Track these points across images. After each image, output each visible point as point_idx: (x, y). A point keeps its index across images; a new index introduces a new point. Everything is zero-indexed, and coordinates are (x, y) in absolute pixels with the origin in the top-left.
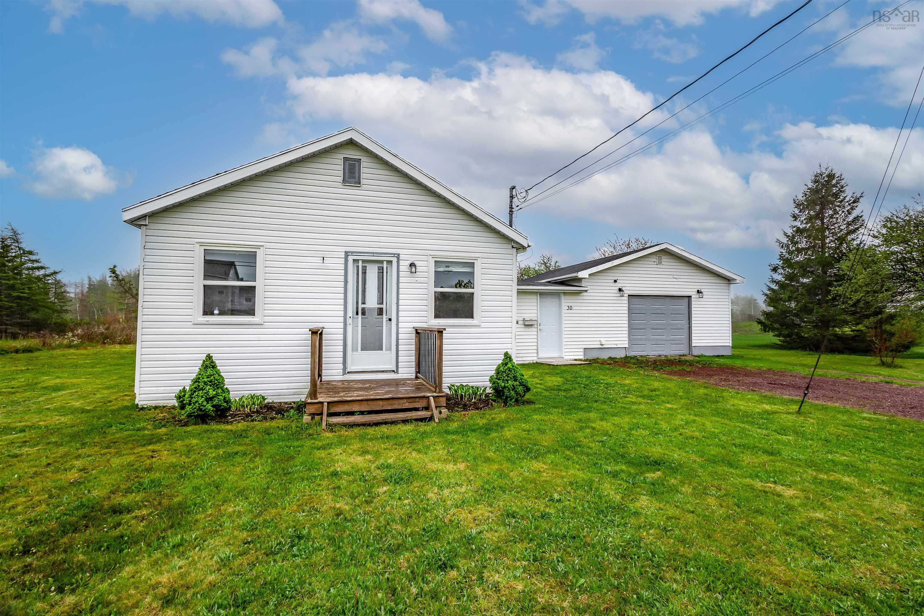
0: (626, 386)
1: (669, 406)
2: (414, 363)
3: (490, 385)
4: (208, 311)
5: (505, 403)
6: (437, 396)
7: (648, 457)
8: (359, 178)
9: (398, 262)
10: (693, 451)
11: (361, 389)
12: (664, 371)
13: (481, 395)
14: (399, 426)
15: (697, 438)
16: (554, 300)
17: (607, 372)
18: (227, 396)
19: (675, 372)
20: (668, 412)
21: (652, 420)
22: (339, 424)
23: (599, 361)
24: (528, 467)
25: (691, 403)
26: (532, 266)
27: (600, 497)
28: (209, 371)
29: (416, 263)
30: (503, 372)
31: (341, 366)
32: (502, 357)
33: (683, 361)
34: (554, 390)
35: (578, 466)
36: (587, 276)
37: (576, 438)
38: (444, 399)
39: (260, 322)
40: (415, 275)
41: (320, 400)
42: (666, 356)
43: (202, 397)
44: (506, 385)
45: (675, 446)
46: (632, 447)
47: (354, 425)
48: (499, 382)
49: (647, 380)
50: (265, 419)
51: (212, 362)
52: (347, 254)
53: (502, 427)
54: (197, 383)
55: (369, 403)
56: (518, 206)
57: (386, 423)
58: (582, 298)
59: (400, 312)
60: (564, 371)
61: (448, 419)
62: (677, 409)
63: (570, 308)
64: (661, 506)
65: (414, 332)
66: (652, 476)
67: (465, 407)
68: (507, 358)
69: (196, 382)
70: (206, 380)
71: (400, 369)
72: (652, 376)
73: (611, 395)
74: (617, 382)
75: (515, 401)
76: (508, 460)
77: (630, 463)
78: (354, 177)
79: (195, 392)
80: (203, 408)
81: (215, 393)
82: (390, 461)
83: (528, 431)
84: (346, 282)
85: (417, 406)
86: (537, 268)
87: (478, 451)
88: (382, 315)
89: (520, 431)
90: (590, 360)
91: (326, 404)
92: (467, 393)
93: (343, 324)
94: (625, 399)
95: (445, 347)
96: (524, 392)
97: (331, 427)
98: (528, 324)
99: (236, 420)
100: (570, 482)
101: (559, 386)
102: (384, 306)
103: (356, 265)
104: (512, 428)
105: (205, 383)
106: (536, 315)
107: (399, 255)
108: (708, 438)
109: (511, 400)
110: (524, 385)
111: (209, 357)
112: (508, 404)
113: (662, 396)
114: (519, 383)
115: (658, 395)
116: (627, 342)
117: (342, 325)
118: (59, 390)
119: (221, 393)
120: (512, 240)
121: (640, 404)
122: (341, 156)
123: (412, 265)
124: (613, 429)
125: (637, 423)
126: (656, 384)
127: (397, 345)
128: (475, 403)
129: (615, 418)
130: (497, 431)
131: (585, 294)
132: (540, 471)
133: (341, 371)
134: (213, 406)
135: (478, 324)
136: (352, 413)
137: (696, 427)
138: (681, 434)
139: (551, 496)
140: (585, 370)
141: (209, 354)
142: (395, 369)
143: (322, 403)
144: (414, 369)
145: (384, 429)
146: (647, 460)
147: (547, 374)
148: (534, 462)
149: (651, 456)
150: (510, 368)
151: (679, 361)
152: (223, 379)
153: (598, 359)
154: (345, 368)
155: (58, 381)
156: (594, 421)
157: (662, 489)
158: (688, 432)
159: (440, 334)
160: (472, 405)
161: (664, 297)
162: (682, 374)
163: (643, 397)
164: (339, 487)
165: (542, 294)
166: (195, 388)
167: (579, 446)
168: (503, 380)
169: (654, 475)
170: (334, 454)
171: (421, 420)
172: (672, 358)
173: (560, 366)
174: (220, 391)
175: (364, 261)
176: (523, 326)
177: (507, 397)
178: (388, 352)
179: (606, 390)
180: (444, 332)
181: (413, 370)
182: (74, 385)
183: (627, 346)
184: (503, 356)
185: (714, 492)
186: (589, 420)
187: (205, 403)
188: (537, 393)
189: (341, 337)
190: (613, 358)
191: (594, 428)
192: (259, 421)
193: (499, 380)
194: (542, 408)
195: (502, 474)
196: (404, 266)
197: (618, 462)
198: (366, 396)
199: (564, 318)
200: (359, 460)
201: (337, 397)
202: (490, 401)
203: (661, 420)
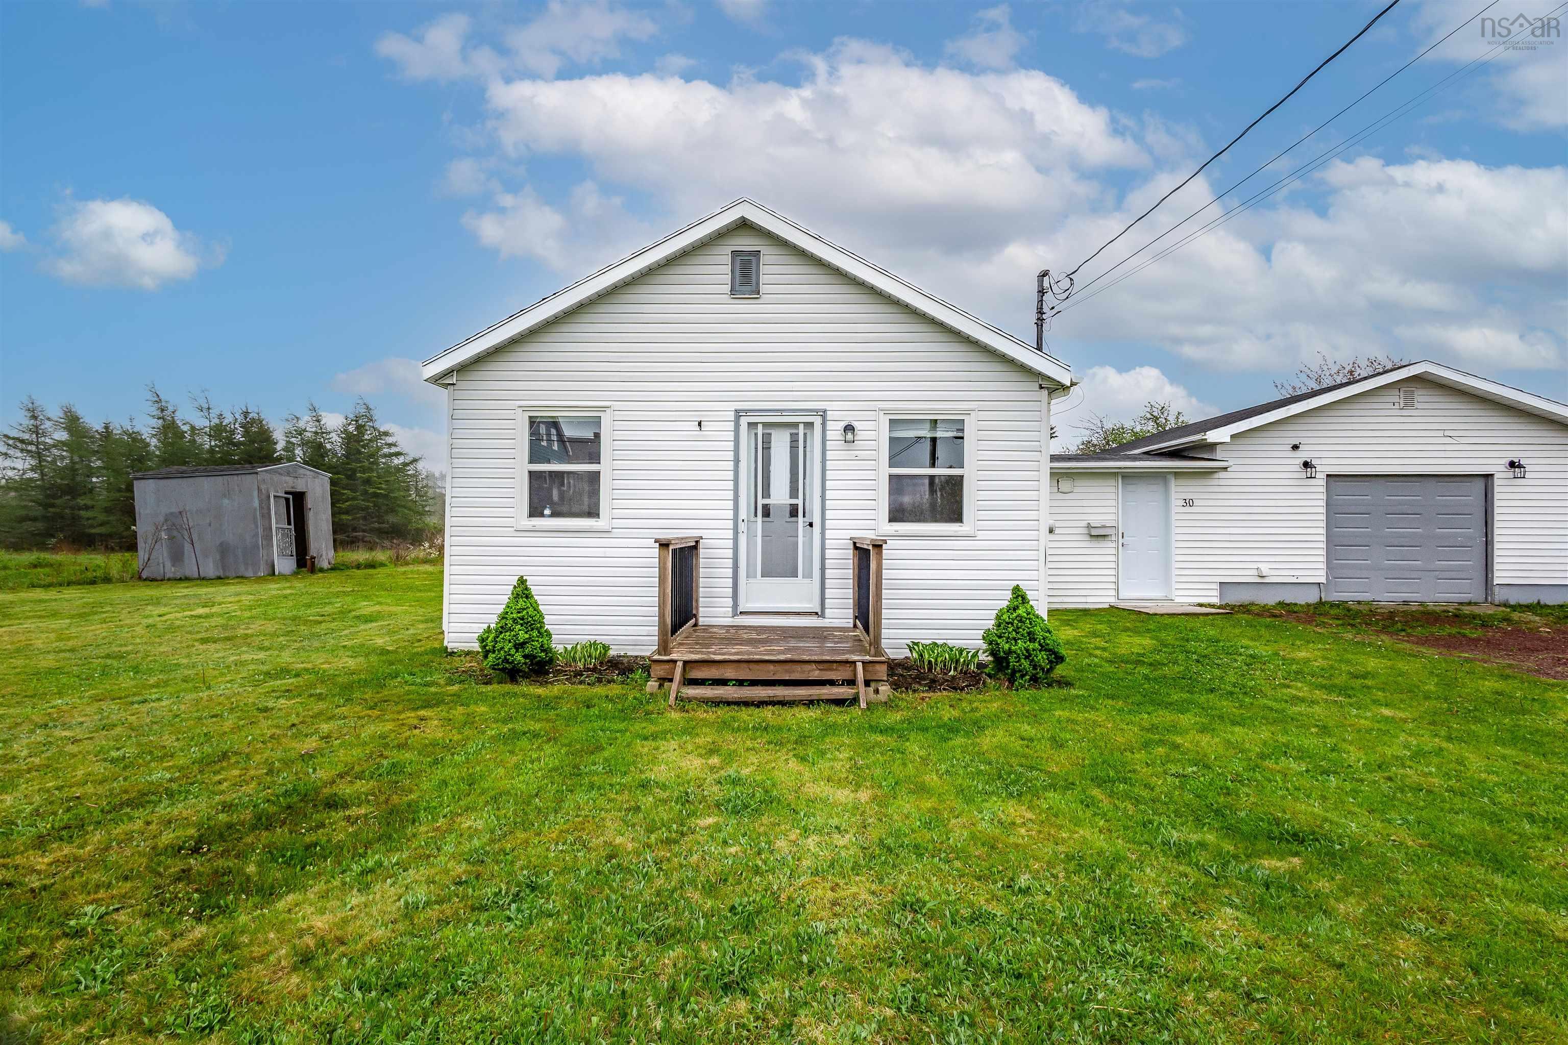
0: (1297, 664)
1: (1386, 712)
2: (851, 601)
3: (985, 646)
4: (535, 511)
5: (1012, 681)
6: (871, 662)
7: (1278, 822)
8: (758, 284)
9: (824, 424)
10: (1406, 821)
11: (750, 642)
12: (1409, 635)
13: (967, 663)
14: (796, 710)
15: (1430, 792)
16: (1154, 487)
17: (1263, 631)
18: (545, 642)
19: (1437, 640)
20: (1377, 726)
21: (1328, 741)
22: (696, 698)
23: (1253, 608)
24: (993, 813)
25: (1449, 710)
26: (1128, 424)
27: (1119, 896)
28: (521, 603)
29: (855, 424)
30: (1008, 623)
31: (730, 602)
32: (1009, 595)
33: (1466, 616)
34: (1127, 662)
35: (1102, 823)
36: (1228, 440)
37: (1124, 764)
38: (884, 668)
39: (607, 528)
40: (851, 445)
41: (674, 656)
42: (1422, 604)
43: (510, 642)
44: (1013, 648)
45: (1360, 806)
46: (1248, 795)
47: (721, 702)
48: (999, 641)
49: (1353, 654)
50: (599, 681)
51: (526, 589)
52: (738, 414)
53: (982, 728)
54: (503, 621)
55: (752, 666)
56: (1053, 308)
57: (773, 703)
58: (1216, 482)
59: (827, 512)
60: (1166, 627)
61: (888, 705)
62: (1405, 721)
63: (1189, 503)
64: (1263, 938)
65: (852, 547)
66: (1270, 865)
67: (933, 685)
68: (1017, 597)
69: (503, 618)
70: (515, 615)
71: (827, 611)
72: (1370, 645)
73: (1253, 679)
74: (1277, 654)
75: (1031, 679)
76: (961, 791)
77: (1230, 830)
78: (748, 283)
79: (501, 633)
80: (511, 659)
81: (527, 636)
82: (745, 772)
83: (1031, 740)
84: (737, 461)
85: (834, 678)
86: (1138, 429)
87: (911, 769)
88: (797, 516)
89: (1013, 739)
90: (1233, 607)
91: (680, 664)
92: (939, 659)
93: (732, 531)
94: (1285, 691)
95: (885, 574)
96: (1051, 662)
97: (683, 703)
98: (1097, 535)
99: (558, 680)
100: (1067, 856)
101: (1143, 655)
102: (799, 502)
103: (753, 432)
104: (1000, 733)
105: (514, 620)
106: (1113, 517)
107: (825, 411)
108: (1462, 795)
109: (1022, 676)
110: (1050, 650)
111: (522, 581)
112: (1017, 683)
113: (1379, 689)
114: (1040, 645)
115: (1368, 688)
116: (1323, 573)
117: (730, 534)
118: (371, 621)
119: (538, 637)
120: (1038, 375)
121: (1313, 702)
122: (728, 250)
123: (849, 428)
124: (1221, 751)
125: (1286, 746)
126: (1372, 664)
127: (823, 569)
128: (953, 677)
129: (1237, 729)
130: (967, 734)
131: (1222, 475)
132: (1014, 824)
133: (730, 609)
134: (525, 657)
135: (971, 533)
136: (723, 682)
137: (1439, 768)
138: (1390, 779)
139: (1012, 879)
140: (1213, 625)
141: (522, 577)
142: (818, 610)
143: (675, 662)
144: (852, 611)
145: (768, 713)
146: (1274, 828)
147: (1126, 630)
148: (1012, 802)
149: (1288, 821)
150: (1022, 617)
151: (1456, 616)
152: (542, 616)
153: (1252, 604)
154: (735, 605)
155: (378, 608)
156: (1183, 732)
157: (1286, 897)
158: (1411, 775)
159: (876, 550)
160: (947, 681)
161: (1420, 479)
162: (1451, 644)
163: (1329, 689)
164: (638, 809)
165: (1128, 477)
166: (502, 627)
167: (1125, 781)
168: (1008, 638)
169: (1279, 864)
170: (662, 749)
171: (839, 702)
172: (1437, 609)
173: (1162, 615)
174: (535, 633)
175: (765, 425)
176: (1088, 538)
177: (1014, 672)
178: (807, 581)
179: (1245, 668)
180: (884, 546)
181: (850, 613)
182: (390, 615)
183: (1323, 580)
184: (1010, 593)
185: (1422, 926)
186: (1174, 729)
187: (513, 651)
188: (1090, 665)
189: (730, 553)
190: (1288, 605)
191: (1176, 747)
192: (589, 684)
193: (1000, 637)
194: (1083, 696)
195: (933, 821)
196: (835, 430)
197: (1204, 824)
198: (751, 653)
199: (1174, 523)
200: (694, 765)
201: (702, 653)
202: (984, 675)
203: (1351, 743)
